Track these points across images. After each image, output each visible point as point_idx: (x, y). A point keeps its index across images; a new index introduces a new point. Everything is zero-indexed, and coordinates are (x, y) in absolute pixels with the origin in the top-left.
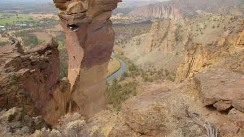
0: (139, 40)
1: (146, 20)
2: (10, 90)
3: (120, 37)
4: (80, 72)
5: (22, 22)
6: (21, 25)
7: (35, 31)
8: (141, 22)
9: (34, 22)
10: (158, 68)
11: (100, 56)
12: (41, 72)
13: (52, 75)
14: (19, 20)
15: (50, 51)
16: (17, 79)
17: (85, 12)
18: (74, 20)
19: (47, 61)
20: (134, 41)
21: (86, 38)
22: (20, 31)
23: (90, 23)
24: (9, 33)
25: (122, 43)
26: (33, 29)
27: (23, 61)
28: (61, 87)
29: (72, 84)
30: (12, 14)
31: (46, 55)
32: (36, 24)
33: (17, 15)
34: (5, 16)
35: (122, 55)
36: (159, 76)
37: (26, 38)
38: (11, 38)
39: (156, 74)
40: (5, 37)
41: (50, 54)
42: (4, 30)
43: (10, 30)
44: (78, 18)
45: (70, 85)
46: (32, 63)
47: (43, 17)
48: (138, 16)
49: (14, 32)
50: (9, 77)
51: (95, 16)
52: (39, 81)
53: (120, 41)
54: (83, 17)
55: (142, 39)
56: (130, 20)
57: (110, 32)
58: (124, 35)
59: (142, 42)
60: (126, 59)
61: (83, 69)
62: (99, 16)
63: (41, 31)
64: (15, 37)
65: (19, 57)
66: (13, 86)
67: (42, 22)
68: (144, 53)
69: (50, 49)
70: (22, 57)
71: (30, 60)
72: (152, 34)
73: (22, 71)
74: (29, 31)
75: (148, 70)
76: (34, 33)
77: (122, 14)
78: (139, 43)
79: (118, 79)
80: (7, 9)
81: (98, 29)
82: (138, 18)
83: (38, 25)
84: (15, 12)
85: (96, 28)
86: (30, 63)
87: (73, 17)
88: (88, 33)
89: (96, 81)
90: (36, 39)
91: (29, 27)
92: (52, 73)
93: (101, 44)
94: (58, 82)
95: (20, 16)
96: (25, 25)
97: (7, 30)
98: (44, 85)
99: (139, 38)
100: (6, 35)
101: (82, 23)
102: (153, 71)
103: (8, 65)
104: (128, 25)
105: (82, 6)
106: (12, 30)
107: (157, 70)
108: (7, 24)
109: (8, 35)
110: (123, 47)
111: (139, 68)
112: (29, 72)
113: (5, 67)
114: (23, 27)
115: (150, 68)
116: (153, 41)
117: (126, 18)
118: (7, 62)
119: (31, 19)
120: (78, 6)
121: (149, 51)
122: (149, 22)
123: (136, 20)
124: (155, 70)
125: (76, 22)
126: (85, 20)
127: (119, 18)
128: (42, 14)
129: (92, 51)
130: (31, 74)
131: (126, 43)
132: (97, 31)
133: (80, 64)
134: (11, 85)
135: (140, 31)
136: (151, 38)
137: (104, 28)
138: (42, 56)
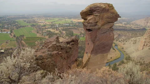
0: (135, 41)
1: (142, 28)
2: (47, 60)
3: (122, 37)
4: (90, 56)
5: (67, 23)
6: (66, 25)
7: (73, 29)
8: (138, 29)
9: (73, 24)
10: (146, 61)
11: (103, 49)
12: (66, 53)
13: (72, 56)
14: (66, 22)
15: (73, 43)
16: (52, 56)
17: (97, 22)
18: (90, 26)
19: (70, 48)
20: (132, 41)
21: (96, 37)
22: (65, 28)
23: (99, 29)
24: (60, 28)
25: (123, 42)
26: (72, 27)
27: (57, 47)
28: (77, 63)
29: (84, 63)
30: (63, 19)
31: (70, 45)
32: (74, 25)
33: (65, 19)
34: (59, 19)
35: (122, 49)
36: (147, 67)
37: (68, 32)
38: (60, 31)
39: (145, 65)
40: (57, 30)
41: (73, 44)
42: (57, 26)
43: (60, 27)
44: (93, 26)
45: (83, 63)
46: (62, 48)
47: (78, 21)
48: (137, 25)
49: (62, 28)
50: (48, 54)
51: (103, 25)
52: (64, 58)
53: (122, 40)
54: (96, 25)
55: (138, 40)
56: (130, 27)
57: (112, 35)
58: (125, 36)
59: (137, 42)
60: (125, 52)
61: (92, 55)
62: (106, 25)
63: (76, 29)
64: (62, 31)
65: (56, 44)
66: (49, 59)
67: (77, 24)
68: (138, 49)
69: (73, 42)
70: (57, 44)
71: (61, 47)
72: (145, 37)
73: (55, 52)
74: (70, 28)
75: (139, 61)
76: (72, 30)
77: (126, 23)
78: (135, 42)
79: (117, 64)
80: (61, 16)
81: (104, 33)
82: (136, 26)
83: (75, 26)
84: (64, 18)
85: (102, 32)
86: (61, 48)
87: (89, 25)
88: (98, 35)
89: (99, 63)
90: (73, 33)
91: (70, 26)
92: (72, 55)
93: (104, 42)
94: (76, 60)
95: (66, 20)
96: (68, 25)
97: (59, 27)
98: (66, 61)
99: (135, 39)
100: (58, 30)
101: (94, 29)
102: (143, 63)
103: (49, 48)
104: (129, 30)
105: (95, 19)
106: (62, 27)
107: (146, 63)
108: (59, 24)
109: (59, 30)
110: (124, 44)
111: (133, 59)
112: (58, 53)
113: (48, 49)
114: (67, 26)
115: (141, 61)
116: (145, 42)
117: (128, 25)
118: (50, 46)
119: (72, 22)
120: (93, 19)
121: (141, 49)
122: (144, 29)
123: (135, 27)
124: (144, 62)
125: (91, 28)
126: (96, 27)
127: (124, 25)
128: (78, 19)
129: (99, 46)
130: (59, 54)
131: (126, 42)
132: (103, 34)
133: (90, 52)
134: (48, 58)
135: (137, 35)
136: (144, 40)
137: (108, 32)
138: (68, 45)
